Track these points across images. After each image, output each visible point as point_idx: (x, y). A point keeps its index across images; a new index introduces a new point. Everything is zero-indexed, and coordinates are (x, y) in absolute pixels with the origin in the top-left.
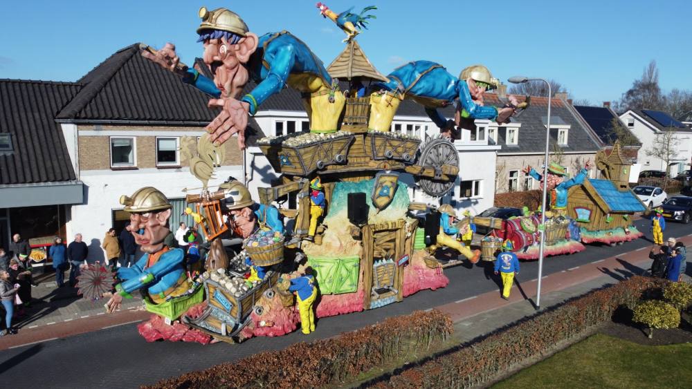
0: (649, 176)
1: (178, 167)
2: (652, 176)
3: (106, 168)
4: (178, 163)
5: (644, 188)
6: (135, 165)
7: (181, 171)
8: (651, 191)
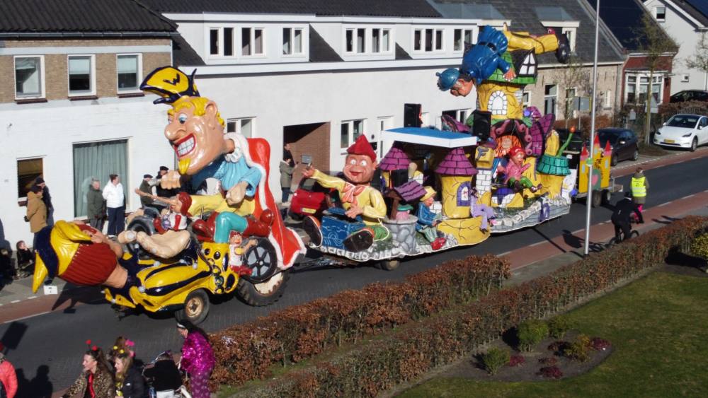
0: (689, 99)
1: (95, 98)
2: (694, 99)
3: (10, 101)
4: (93, 92)
5: (685, 118)
6: (43, 96)
7: (97, 103)
8: (694, 121)
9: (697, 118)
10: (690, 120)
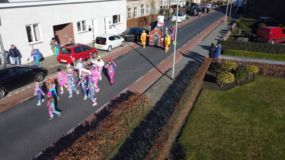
0: (175, 7)
8: (181, 14)
9: (182, 14)
10: (180, 14)
